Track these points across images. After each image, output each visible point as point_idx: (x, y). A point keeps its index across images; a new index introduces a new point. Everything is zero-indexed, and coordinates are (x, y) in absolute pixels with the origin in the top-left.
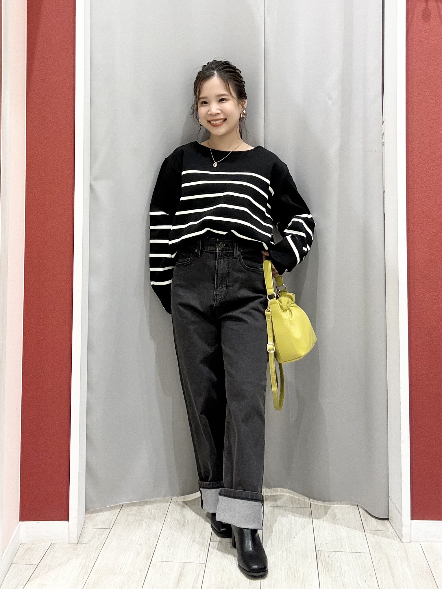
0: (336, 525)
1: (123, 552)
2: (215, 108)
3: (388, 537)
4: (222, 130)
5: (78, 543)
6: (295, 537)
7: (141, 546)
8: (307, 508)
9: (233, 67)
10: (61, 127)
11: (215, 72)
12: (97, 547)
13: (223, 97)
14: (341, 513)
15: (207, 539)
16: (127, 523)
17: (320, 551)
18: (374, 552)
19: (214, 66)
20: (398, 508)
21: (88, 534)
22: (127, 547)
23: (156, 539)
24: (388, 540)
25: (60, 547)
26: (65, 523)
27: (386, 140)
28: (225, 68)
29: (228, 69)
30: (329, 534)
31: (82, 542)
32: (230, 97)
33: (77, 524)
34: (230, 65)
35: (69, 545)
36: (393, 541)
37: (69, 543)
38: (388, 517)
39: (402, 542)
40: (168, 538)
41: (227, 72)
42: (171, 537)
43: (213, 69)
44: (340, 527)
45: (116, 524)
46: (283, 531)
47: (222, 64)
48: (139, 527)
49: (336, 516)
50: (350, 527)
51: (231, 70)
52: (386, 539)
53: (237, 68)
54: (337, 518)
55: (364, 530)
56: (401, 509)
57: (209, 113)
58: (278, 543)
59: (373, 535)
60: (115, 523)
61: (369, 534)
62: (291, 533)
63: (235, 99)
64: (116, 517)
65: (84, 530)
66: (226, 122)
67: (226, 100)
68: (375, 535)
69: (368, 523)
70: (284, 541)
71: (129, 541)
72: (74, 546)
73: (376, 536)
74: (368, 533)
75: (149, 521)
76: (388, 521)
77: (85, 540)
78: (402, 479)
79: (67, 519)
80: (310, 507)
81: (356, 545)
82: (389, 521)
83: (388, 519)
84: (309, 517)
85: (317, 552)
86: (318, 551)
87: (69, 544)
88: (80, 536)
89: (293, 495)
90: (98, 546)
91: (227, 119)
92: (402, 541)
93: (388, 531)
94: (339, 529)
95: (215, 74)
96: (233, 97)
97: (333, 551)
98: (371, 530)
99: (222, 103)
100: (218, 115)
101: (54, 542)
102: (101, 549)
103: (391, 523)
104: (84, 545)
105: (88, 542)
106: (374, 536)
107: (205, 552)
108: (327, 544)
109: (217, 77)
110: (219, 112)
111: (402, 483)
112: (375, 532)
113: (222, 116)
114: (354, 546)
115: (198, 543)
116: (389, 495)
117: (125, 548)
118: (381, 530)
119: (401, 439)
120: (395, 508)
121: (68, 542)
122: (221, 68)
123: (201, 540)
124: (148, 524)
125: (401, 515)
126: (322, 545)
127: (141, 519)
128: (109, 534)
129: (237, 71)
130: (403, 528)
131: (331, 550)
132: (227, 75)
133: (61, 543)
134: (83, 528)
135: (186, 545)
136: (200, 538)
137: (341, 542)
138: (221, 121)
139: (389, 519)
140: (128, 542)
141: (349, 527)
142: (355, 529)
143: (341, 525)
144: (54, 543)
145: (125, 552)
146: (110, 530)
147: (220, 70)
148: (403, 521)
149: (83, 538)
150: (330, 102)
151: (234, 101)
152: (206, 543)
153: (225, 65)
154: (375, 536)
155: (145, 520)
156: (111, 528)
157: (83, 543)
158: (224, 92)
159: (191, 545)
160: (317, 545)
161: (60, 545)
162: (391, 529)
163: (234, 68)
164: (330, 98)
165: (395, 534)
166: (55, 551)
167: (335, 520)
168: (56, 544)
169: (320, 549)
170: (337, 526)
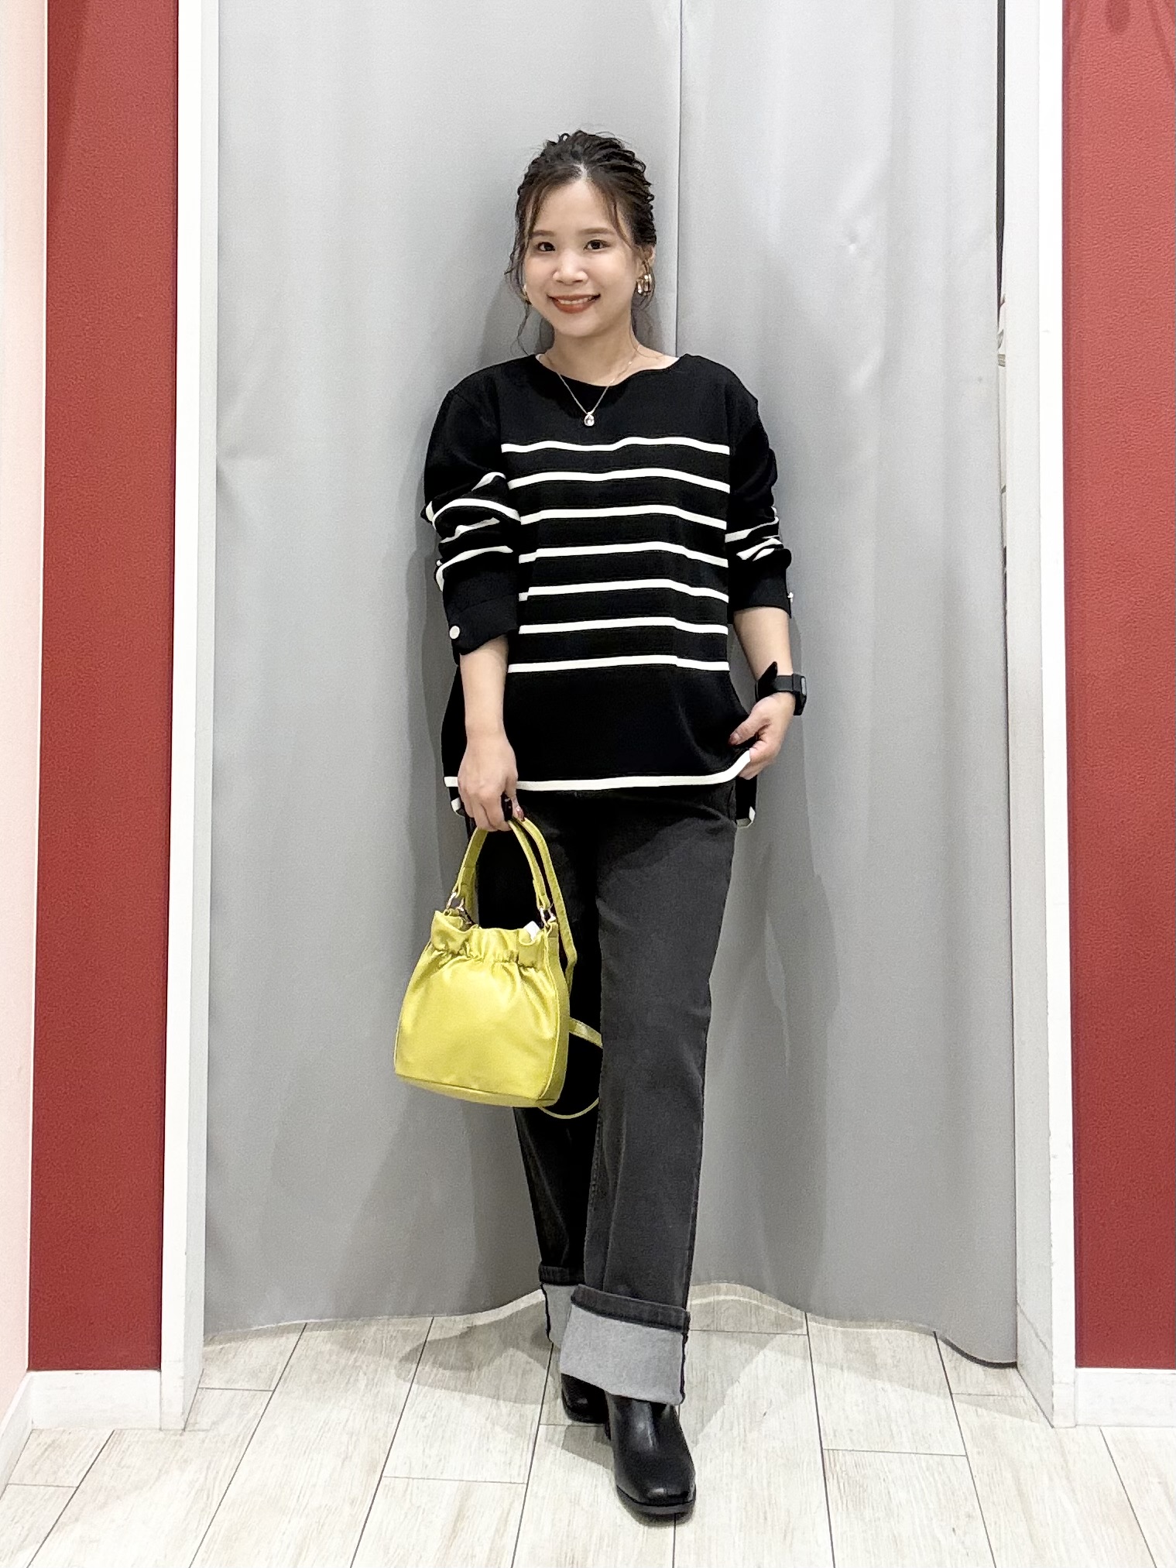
0: (876, 1380)
1: (305, 1452)
2: (571, 263)
3: (1014, 1413)
4: (585, 322)
5: (184, 1430)
6: (765, 1414)
7: (354, 1438)
8: (799, 1335)
9: (628, 154)
10: (140, 315)
11: (582, 168)
12: (237, 1440)
13: (599, 237)
14: (889, 1349)
15: (530, 1417)
16: (315, 1377)
17: (833, 1450)
18: (979, 1453)
19: (579, 149)
20: (1040, 1334)
21: (213, 1404)
22: (317, 1441)
23: (393, 1418)
24: (1016, 1420)
25: (136, 1439)
26: (151, 1374)
27: (1010, 349)
28: (608, 157)
29: (614, 161)
30: (857, 1405)
31: (197, 1427)
32: (617, 238)
33: (183, 1378)
34: (618, 146)
35: (161, 1435)
36: (1027, 1423)
37: (160, 1429)
38: (1014, 1361)
39: (1052, 1427)
40: (427, 1416)
41: (614, 168)
42: (434, 1411)
43: (575, 156)
44: (888, 1386)
45: (285, 1380)
46: (733, 1399)
47: (601, 144)
48: (350, 1386)
49: (874, 1356)
50: (913, 1386)
51: (623, 163)
52: (1009, 1418)
53: (637, 157)
54: (878, 1361)
55: (951, 1394)
56: (1051, 1337)
57: (556, 276)
58: (720, 1430)
59: (974, 1408)
60: (286, 1373)
61: (965, 1406)
62: (755, 1402)
63: (626, 242)
64: (287, 1361)
65: (200, 1394)
66: (598, 302)
67: (606, 245)
68: (981, 1407)
69: (961, 1374)
70: (736, 1423)
71: (321, 1423)
72: (173, 1438)
73: (984, 1410)
74: (961, 1402)
75: (376, 1370)
76: (1015, 1370)
77: (204, 1422)
78: (1054, 1258)
79: (155, 1363)
80: (806, 1333)
81: (930, 1435)
82: (1018, 1371)
83: (1014, 1365)
84: (804, 1358)
85: (825, 1452)
86: (828, 1450)
87: (161, 1432)
88: (191, 1409)
89: (761, 1302)
90: (239, 1436)
91: (602, 295)
92: (1054, 1424)
93: (1016, 1397)
94: (883, 1393)
95: (580, 170)
96: (622, 237)
97: (867, 1451)
98: (970, 1394)
99: (595, 252)
100: (578, 284)
101: (120, 1427)
102: (248, 1446)
103: (1024, 1374)
104: (202, 1435)
105: (211, 1427)
106: (977, 1411)
107: (524, 1453)
108: (851, 1430)
109: (587, 181)
110: (582, 276)
111: (1053, 1268)
112: (980, 1400)
113: (589, 290)
114: (924, 1437)
115: (507, 1429)
116: (1018, 1301)
117: (309, 1442)
118: (996, 1394)
119: (1051, 1151)
120: (1034, 1335)
121: (158, 1427)
122: (597, 157)
123: (513, 1422)
124: (373, 1379)
125: (1051, 1353)
126: (837, 1434)
127: (354, 1366)
128: (267, 1405)
129: (636, 166)
130: (1056, 1389)
131: (862, 1447)
132: (612, 177)
133: (139, 1429)
134: (198, 1388)
135: (475, 1433)
136: (512, 1415)
137: (890, 1426)
138: (586, 299)
139: (1019, 1366)
140: (319, 1427)
141: (911, 1387)
142: (926, 1390)
143: (890, 1381)
144: (121, 1430)
145: (309, 1453)
146: (271, 1393)
147: (593, 162)
148: (1055, 1369)
149: (197, 1414)
150: (852, 248)
151: (624, 246)
152: (528, 1431)
153: (606, 147)
154: (979, 1410)
155: (364, 1367)
156: (272, 1389)
157: (199, 1430)
158: (602, 223)
159: (486, 1435)
160: (825, 1434)
161: (136, 1434)
162: (1023, 1391)
163: (629, 157)
164: (853, 239)
165: (1035, 1404)
166: (123, 1452)
167: (871, 1366)
168: (127, 1431)
169: (832, 1444)
170: (879, 1384)
